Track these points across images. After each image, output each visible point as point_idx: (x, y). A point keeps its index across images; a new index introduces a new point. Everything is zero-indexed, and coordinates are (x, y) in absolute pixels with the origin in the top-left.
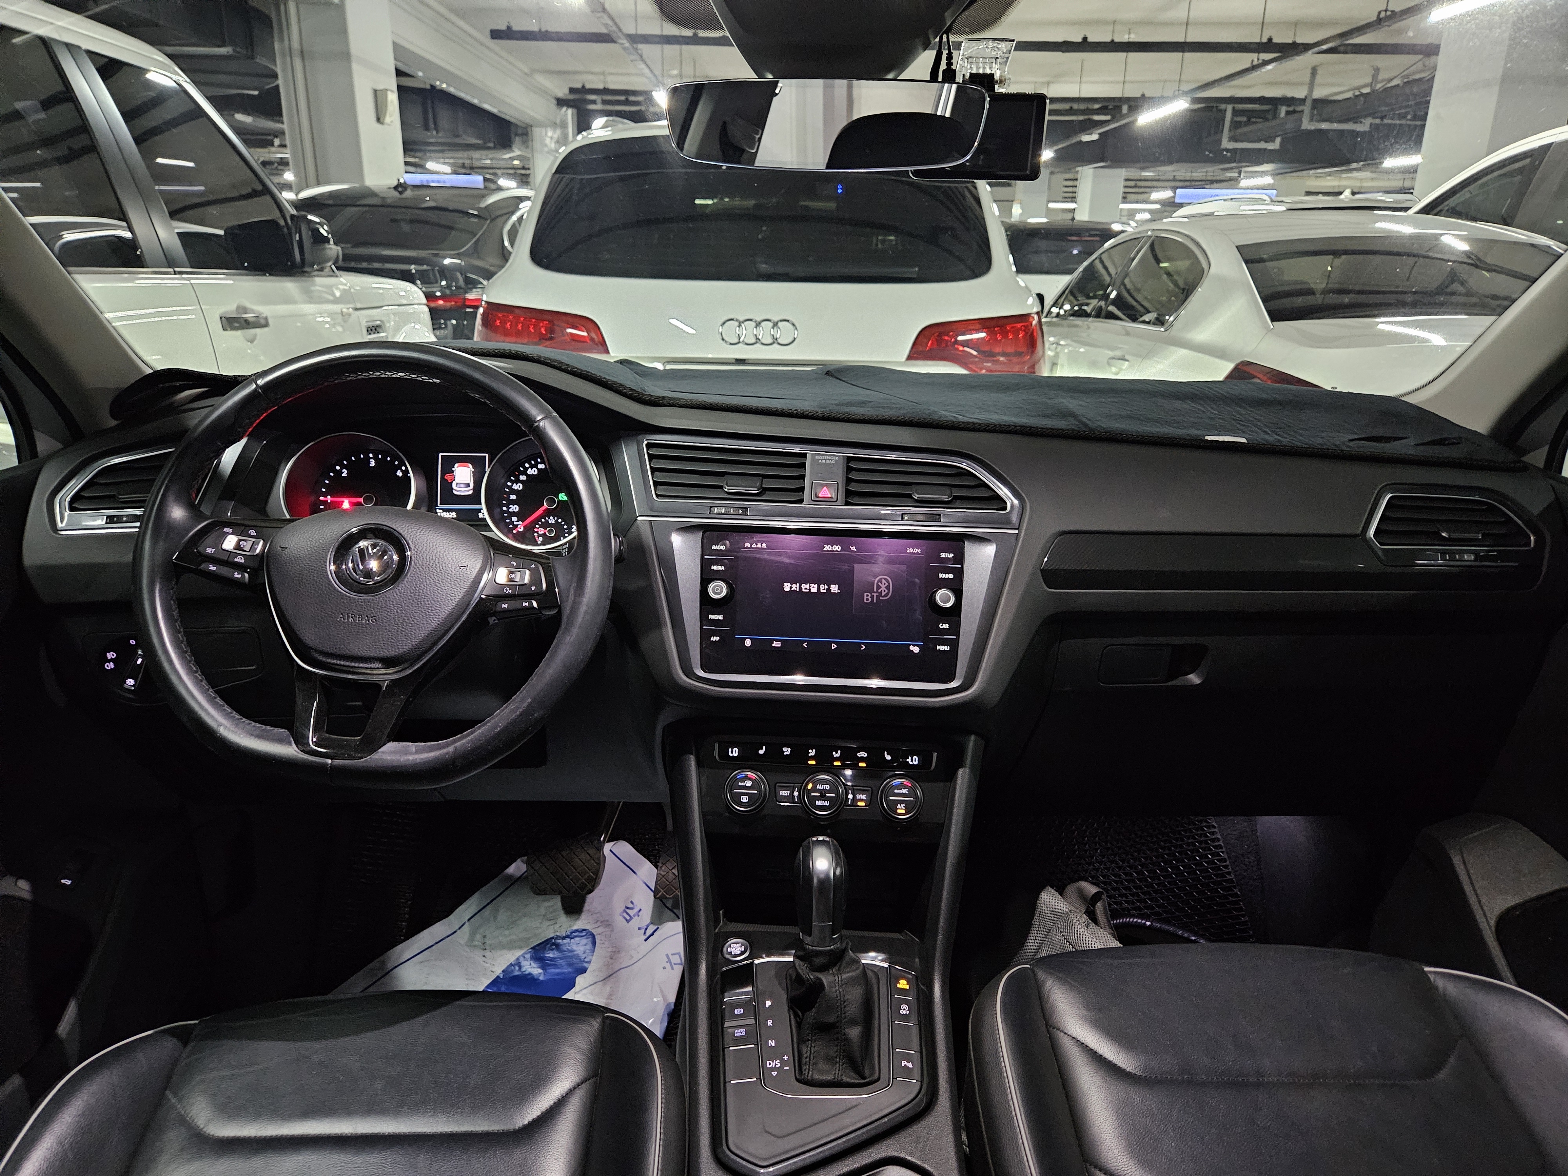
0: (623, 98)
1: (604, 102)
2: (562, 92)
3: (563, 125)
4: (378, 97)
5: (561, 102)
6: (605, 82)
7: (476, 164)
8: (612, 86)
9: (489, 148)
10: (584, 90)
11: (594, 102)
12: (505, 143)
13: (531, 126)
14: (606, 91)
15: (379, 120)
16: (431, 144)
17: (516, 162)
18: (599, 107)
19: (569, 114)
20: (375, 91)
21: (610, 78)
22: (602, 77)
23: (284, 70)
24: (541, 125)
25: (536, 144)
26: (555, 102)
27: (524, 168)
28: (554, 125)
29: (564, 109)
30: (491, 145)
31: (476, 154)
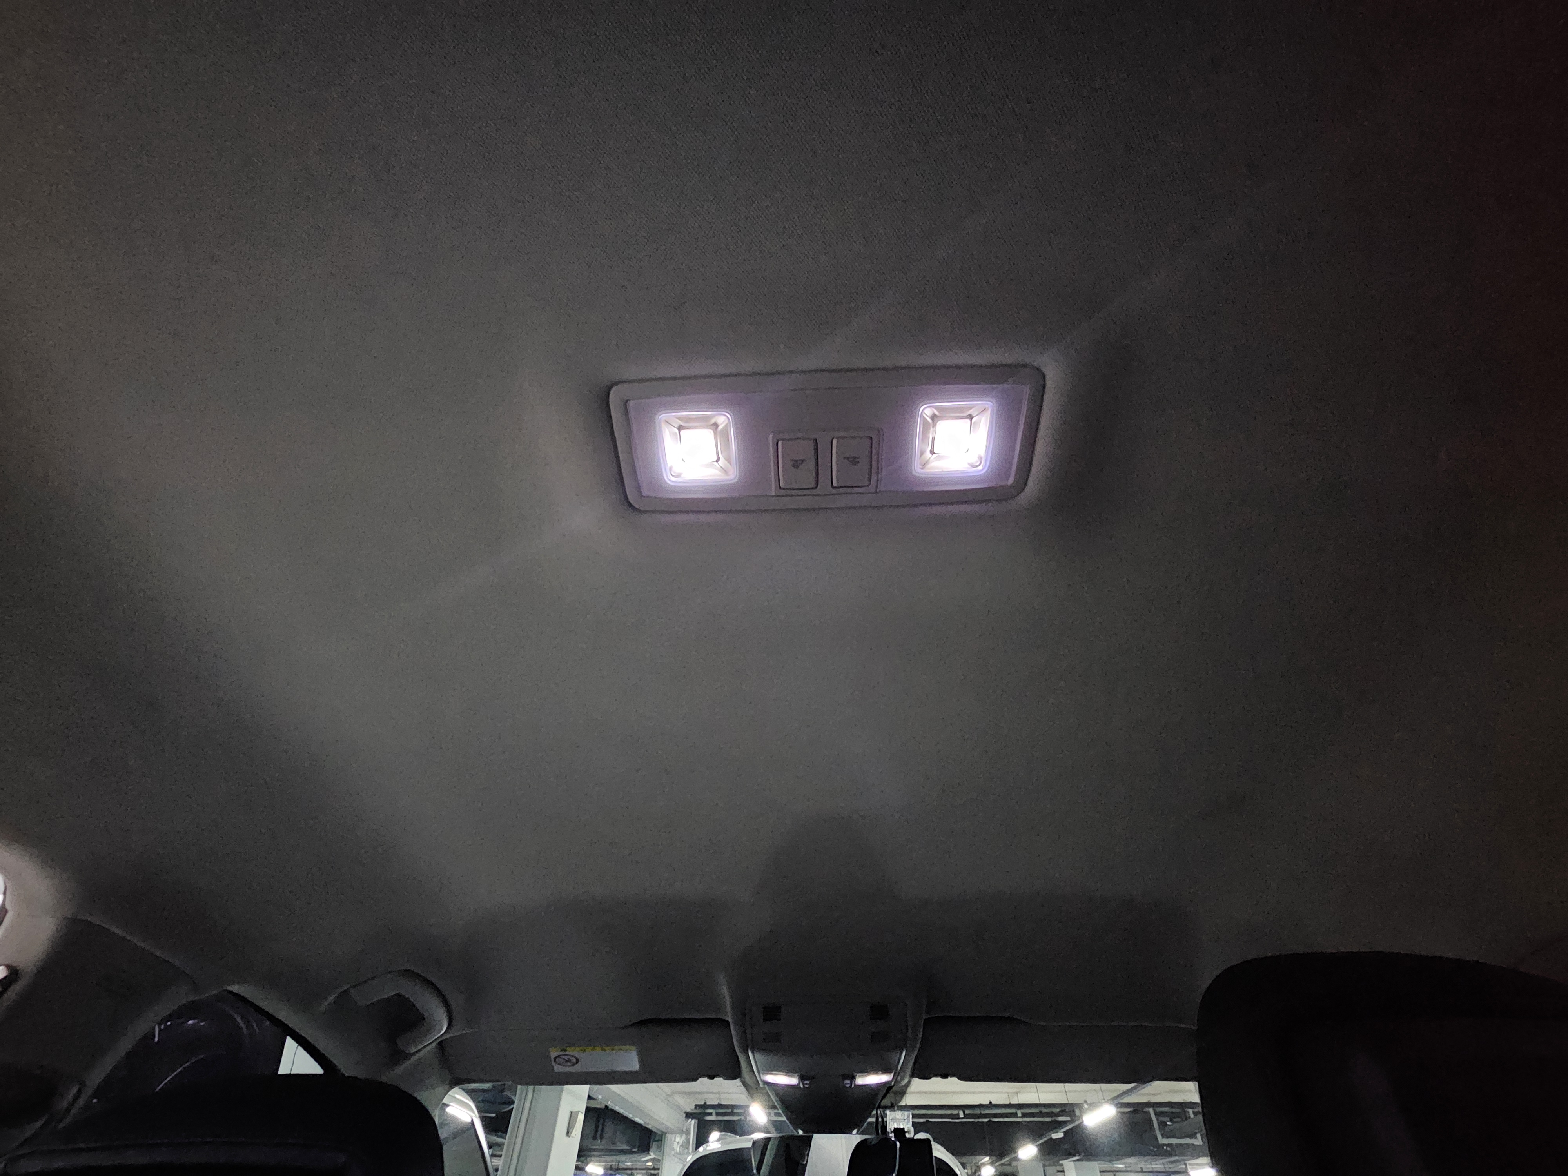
0: (730, 1111)
1: (718, 1114)
2: (690, 1108)
3: (687, 1133)
4: (572, 1116)
5: (688, 1115)
6: (720, 1099)
7: (622, 1166)
8: (723, 1103)
9: (634, 1152)
10: (705, 1106)
11: (711, 1114)
12: (645, 1148)
13: (666, 1133)
14: (720, 1106)
15: (568, 1133)
16: (595, 1150)
17: (650, 1164)
18: (713, 1118)
19: (693, 1123)
20: (572, 1112)
21: (723, 1096)
22: (717, 1096)
23: (520, 1100)
24: (673, 1132)
25: (667, 1148)
26: (684, 1115)
27: (654, 1169)
28: (681, 1132)
29: (690, 1120)
30: (636, 1150)
31: (622, 1158)
